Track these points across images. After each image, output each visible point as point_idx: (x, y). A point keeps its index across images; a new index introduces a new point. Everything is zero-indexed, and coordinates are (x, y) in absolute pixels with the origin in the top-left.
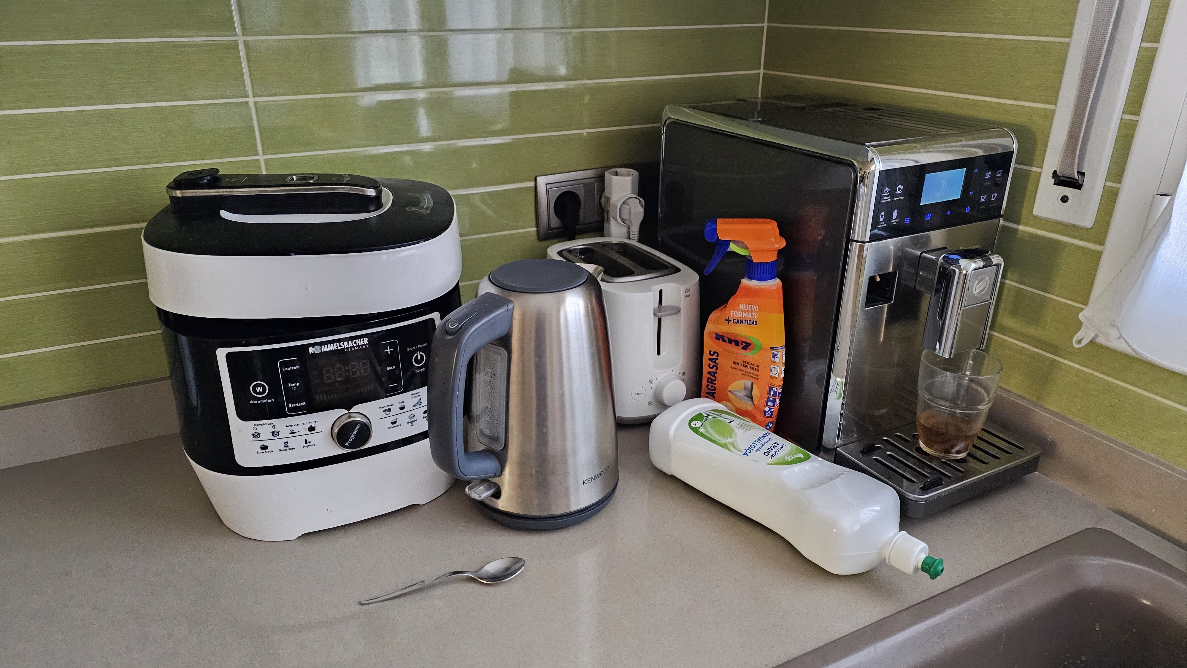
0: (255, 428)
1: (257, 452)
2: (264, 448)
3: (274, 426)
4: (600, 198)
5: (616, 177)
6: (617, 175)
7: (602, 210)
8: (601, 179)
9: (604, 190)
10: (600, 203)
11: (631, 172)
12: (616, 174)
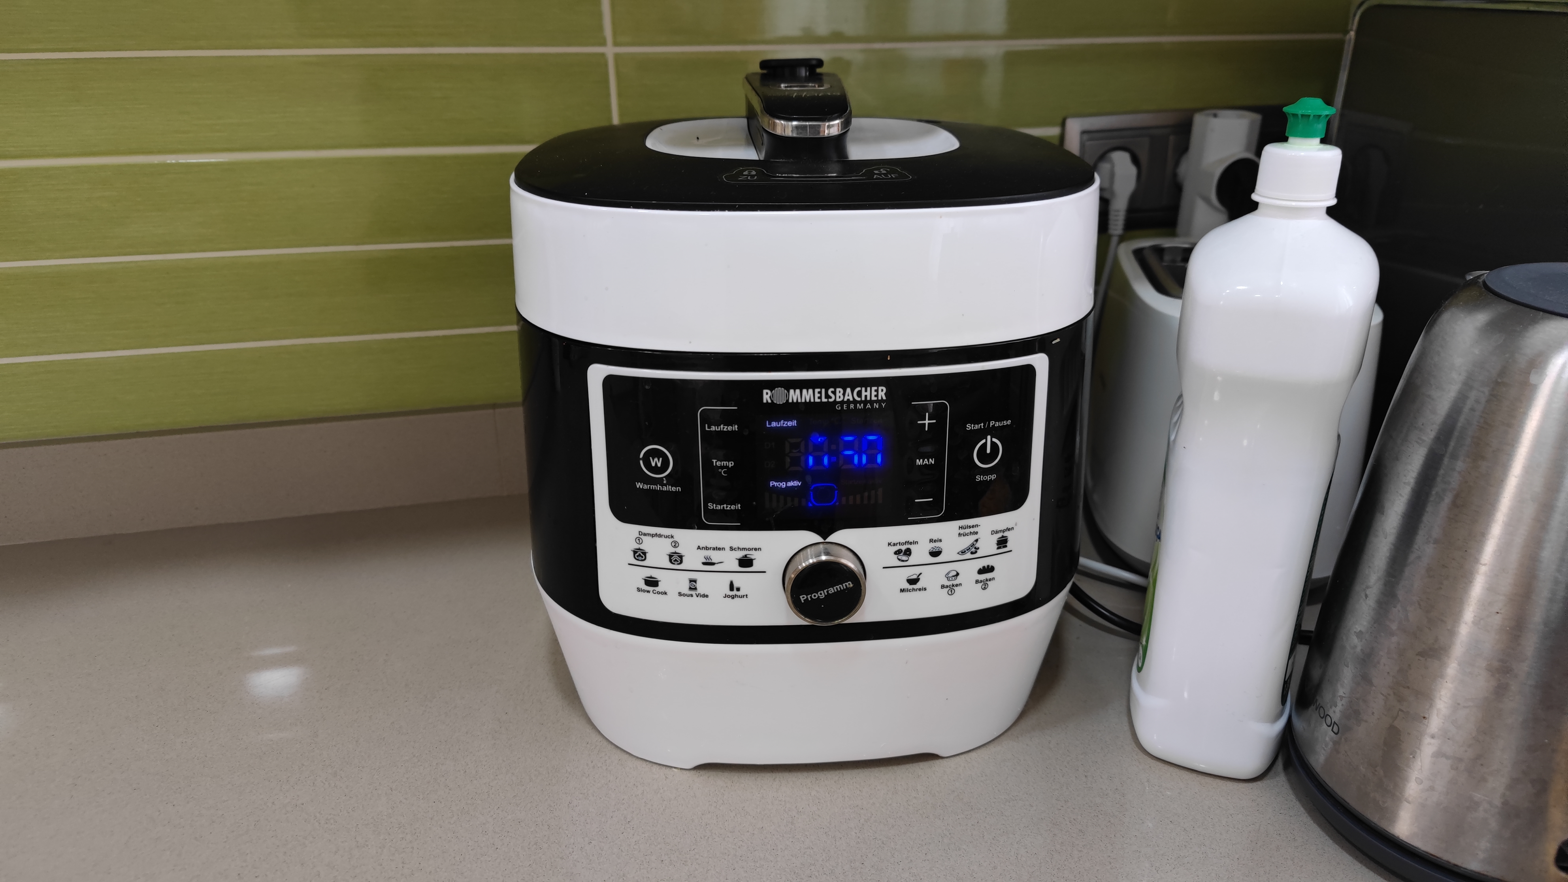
0: (639, 540)
1: (639, 590)
2: (652, 582)
3: (676, 542)
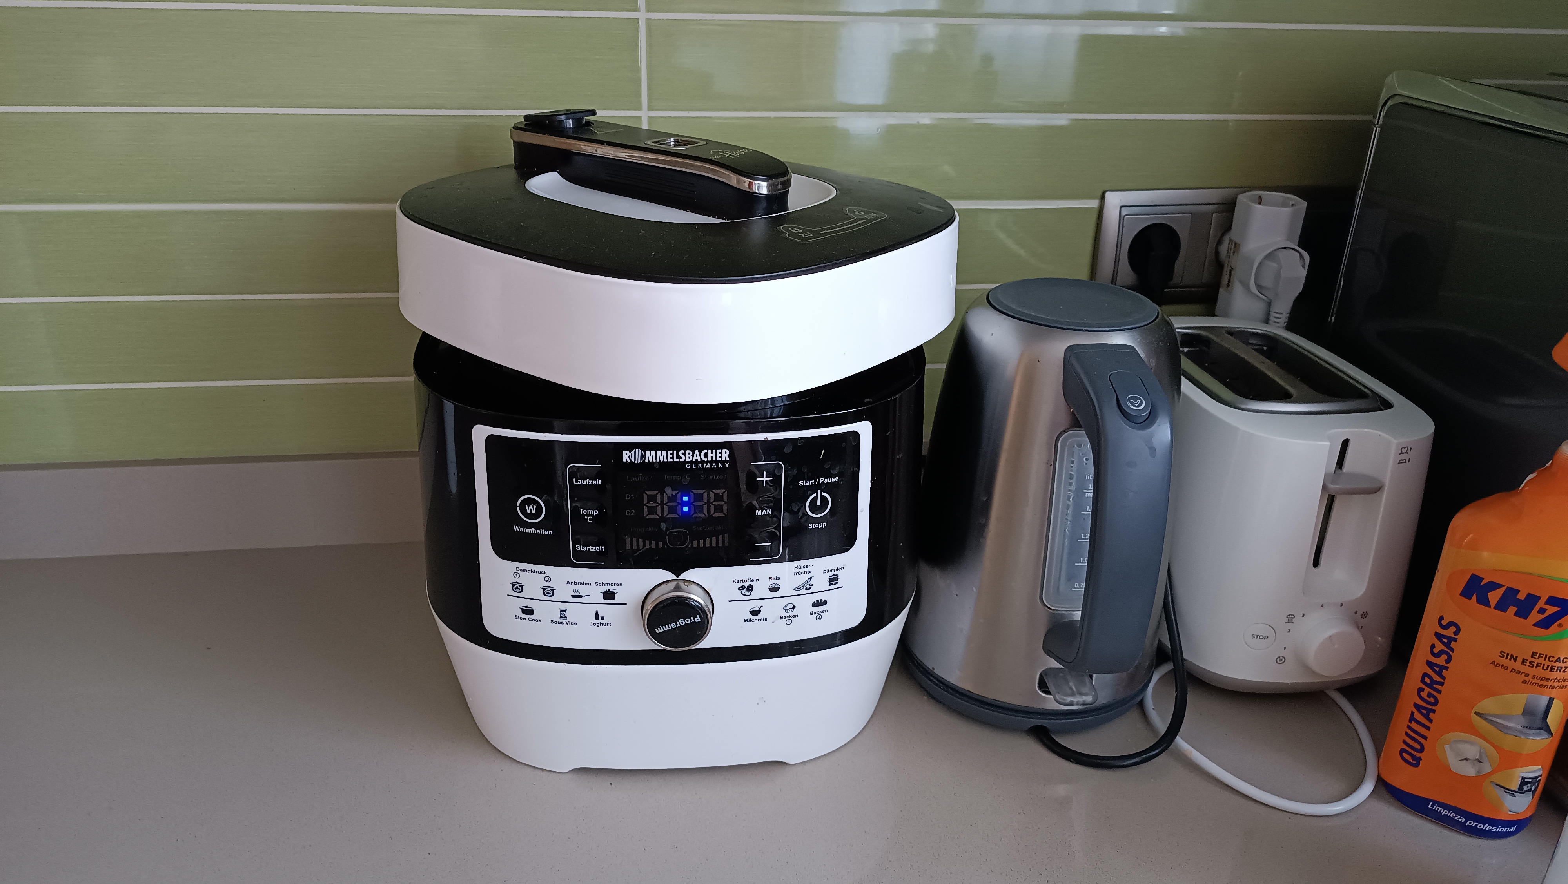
0: (517, 575)
1: (516, 618)
2: (528, 611)
3: (548, 577)
4: (1220, 242)
5: (1258, 206)
6: (1260, 203)
7: (1219, 265)
8: (1229, 207)
9: (1229, 228)
10: (1217, 253)
11: (1291, 199)
12: (1260, 201)
